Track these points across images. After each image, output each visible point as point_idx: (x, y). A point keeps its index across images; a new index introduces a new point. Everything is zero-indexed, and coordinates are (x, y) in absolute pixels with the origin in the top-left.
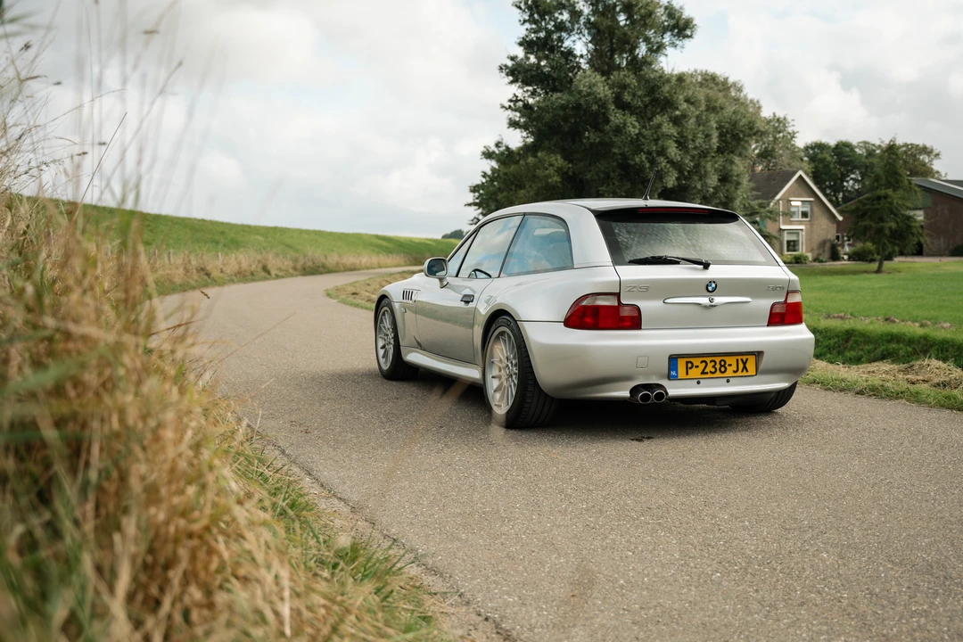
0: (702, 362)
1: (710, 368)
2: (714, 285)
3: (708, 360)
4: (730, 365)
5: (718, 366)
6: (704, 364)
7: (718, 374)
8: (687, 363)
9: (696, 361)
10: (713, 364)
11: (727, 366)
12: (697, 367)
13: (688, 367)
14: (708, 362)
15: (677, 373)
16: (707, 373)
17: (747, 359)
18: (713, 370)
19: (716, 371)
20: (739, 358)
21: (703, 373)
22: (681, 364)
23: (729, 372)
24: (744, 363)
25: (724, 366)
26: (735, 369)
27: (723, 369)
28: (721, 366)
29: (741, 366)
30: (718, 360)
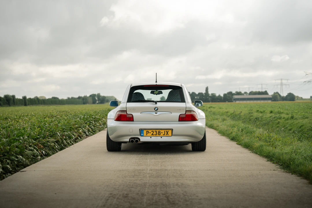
0: (152, 131)
1: (155, 133)
2: (157, 108)
3: (154, 131)
4: (162, 133)
5: (157, 133)
6: (153, 132)
7: (158, 135)
8: (147, 131)
9: (150, 131)
10: (156, 132)
11: (161, 133)
12: (150, 133)
13: (148, 132)
14: (154, 132)
15: (143, 134)
16: (154, 135)
17: (168, 131)
18: (156, 134)
19: (157, 134)
20: (165, 131)
21: (152, 135)
22: (145, 132)
23: (162, 135)
24: (167, 133)
25: (160, 133)
26: (164, 134)
27: (159, 134)
28: (159, 133)
29: (166, 133)
30: (157, 131)
